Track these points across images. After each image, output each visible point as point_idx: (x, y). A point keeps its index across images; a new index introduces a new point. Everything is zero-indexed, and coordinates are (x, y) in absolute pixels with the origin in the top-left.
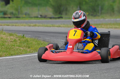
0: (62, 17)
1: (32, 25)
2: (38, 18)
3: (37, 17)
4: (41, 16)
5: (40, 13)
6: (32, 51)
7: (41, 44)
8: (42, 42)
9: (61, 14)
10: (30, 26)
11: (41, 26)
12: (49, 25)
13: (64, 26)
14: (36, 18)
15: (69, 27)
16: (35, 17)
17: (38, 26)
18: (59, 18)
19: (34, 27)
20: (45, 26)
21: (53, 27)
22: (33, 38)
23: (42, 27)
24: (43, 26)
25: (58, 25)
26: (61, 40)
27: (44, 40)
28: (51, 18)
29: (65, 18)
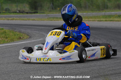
0: (37, 12)
1: (10, 19)
2: (17, 14)
3: (16, 12)
4: (19, 11)
5: (19, 9)
6: (9, 41)
7: (17, 35)
8: (18, 33)
9: (37, 10)
10: (8, 20)
12: (25, 19)
13: (38, 19)
15: (42, 20)
16: (13, 12)
17: (16, 20)
18: (34, 13)
19: (11, 21)
20: (22, 20)
21: (28, 20)
22: (11, 30)
23: (19, 21)
24: (19, 20)
25: (33, 19)
26: (35, 32)
27: (19, 32)
28: (27, 13)
29: (40, 13)
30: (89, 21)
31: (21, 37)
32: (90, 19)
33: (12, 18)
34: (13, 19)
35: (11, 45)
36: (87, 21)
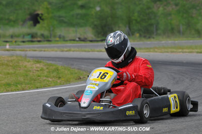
1: (65, 49)
2: (75, 42)
3: (74, 40)
4: (79, 38)
5: (78, 35)
6: (64, 83)
7: (76, 73)
10: (62, 51)
11: (77, 51)
12: (87, 49)
14: (73, 42)
16: (71, 40)
17: (73, 51)
19: (67, 52)
20: (83, 51)
21: (92, 51)
22: (66, 66)
23: (78, 53)
24: (79, 51)
27: (78, 69)
28: (91, 41)
30: (183, 52)
31: (81, 77)
32: (185, 50)
33: (68, 49)
34: (69, 51)
35: (66, 89)
36: (180, 52)
